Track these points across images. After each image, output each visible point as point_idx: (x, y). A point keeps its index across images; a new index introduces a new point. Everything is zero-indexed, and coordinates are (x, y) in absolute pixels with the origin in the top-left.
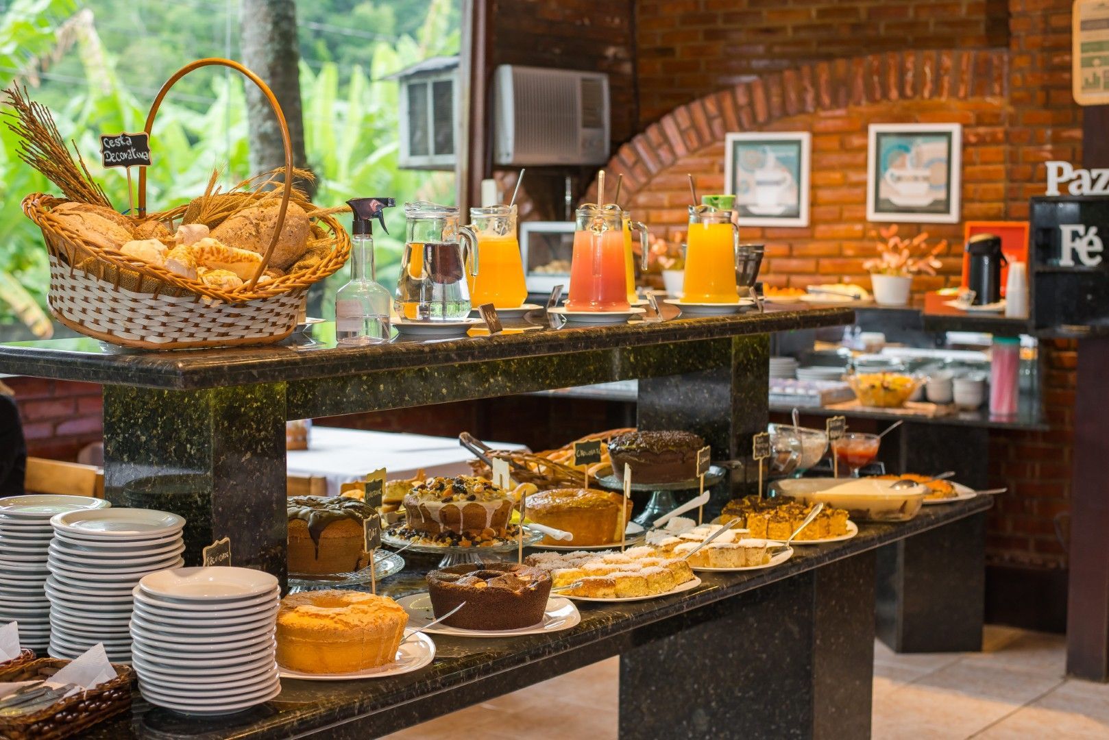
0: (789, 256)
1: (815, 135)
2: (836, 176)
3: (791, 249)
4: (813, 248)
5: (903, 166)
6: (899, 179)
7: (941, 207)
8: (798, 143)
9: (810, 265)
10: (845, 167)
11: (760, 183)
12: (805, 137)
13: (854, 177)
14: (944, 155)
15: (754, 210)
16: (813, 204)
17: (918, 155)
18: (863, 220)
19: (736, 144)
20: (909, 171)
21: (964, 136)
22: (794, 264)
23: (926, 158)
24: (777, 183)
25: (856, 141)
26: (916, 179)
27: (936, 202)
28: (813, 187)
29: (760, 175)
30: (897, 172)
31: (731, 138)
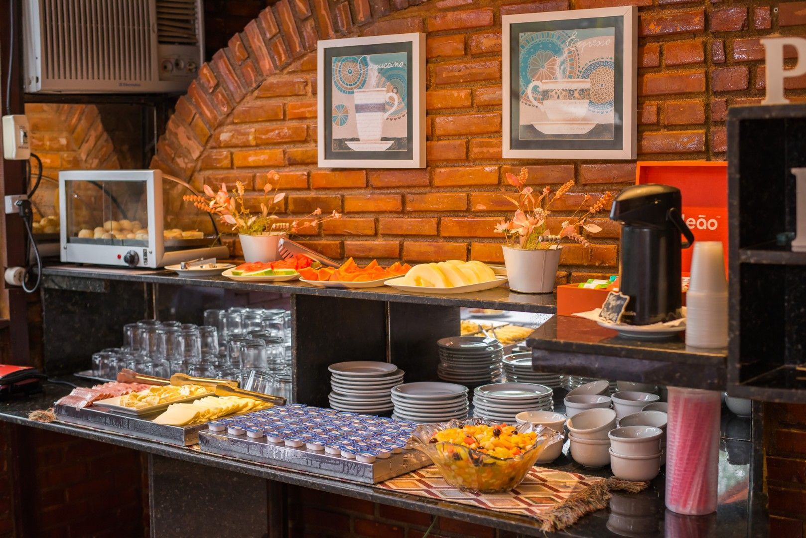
0: (403, 212)
1: (429, 35)
2: (460, 95)
3: (404, 203)
4: (434, 200)
5: (551, 76)
6: (546, 95)
7: (609, 137)
8: (406, 47)
9: (428, 226)
10: (472, 80)
11: (360, 108)
12: (415, 38)
13: (485, 95)
14: (610, 55)
15: (354, 146)
16: (430, 136)
17: (573, 57)
18: (497, 159)
19: (329, 53)
20: (560, 84)
21: (639, 24)
22: (408, 223)
23: (583, 62)
24: (382, 108)
25: (486, 42)
26: (570, 93)
27: (600, 129)
28: (429, 112)
29: (360, 97)
30: (543, 86)
31: (322, 45)
